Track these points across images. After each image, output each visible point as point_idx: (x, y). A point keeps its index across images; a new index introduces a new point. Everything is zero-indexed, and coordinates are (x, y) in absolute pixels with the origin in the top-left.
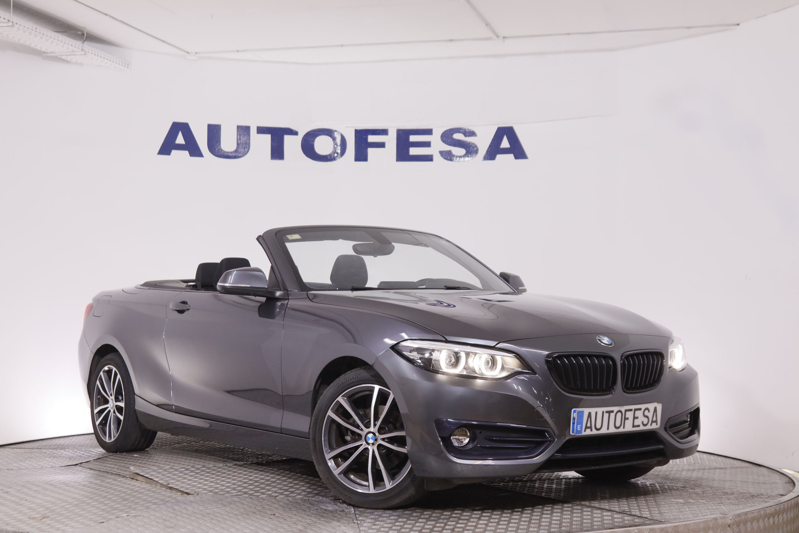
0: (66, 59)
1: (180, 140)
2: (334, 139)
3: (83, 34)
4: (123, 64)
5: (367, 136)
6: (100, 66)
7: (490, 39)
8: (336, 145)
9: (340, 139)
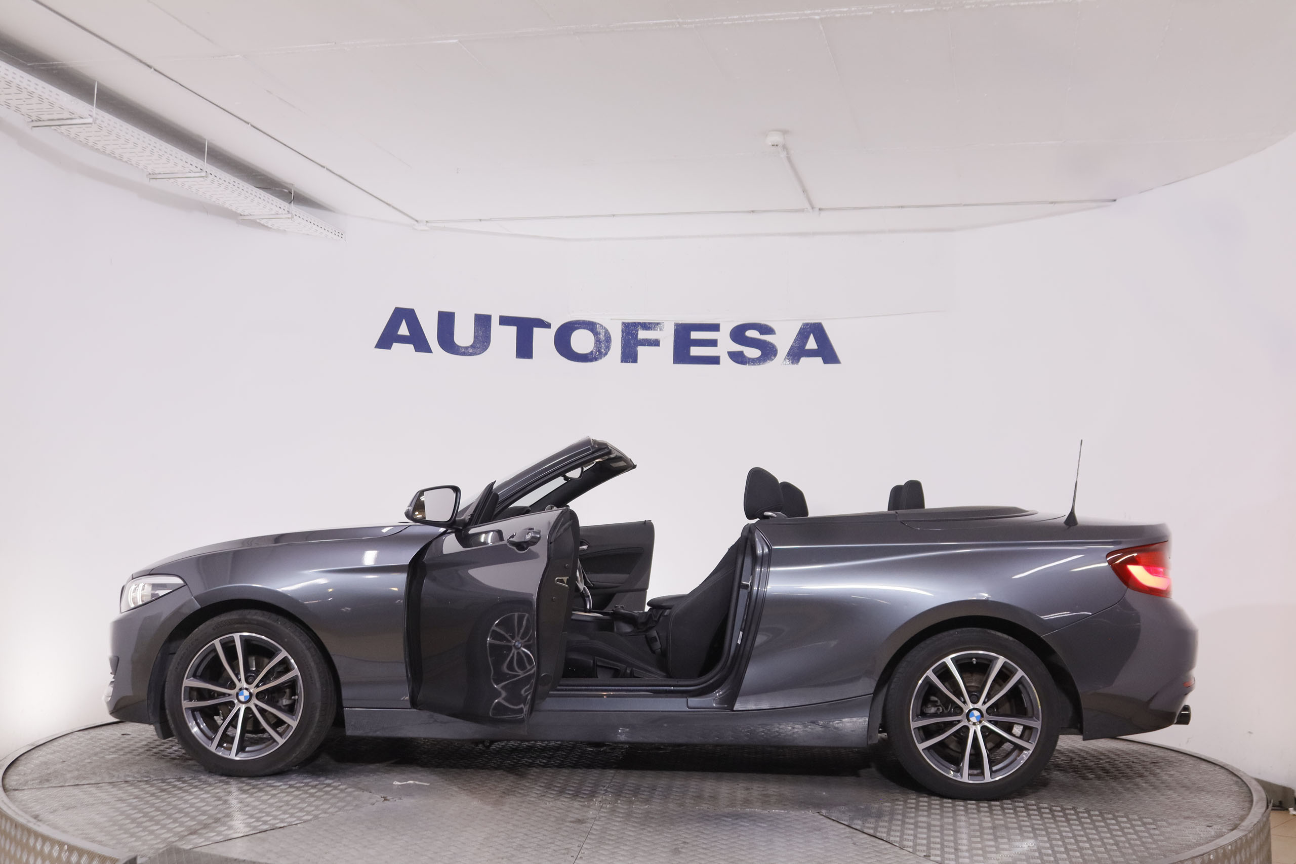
0: (266, 225)
1: (404, 330)
2: (596, 334)
3: (291, 193)
4: (337, 233)
5: (637, 331)
6: (308, 235)
7: (802, 211)
8: (598, 341)
9: (603, 334)
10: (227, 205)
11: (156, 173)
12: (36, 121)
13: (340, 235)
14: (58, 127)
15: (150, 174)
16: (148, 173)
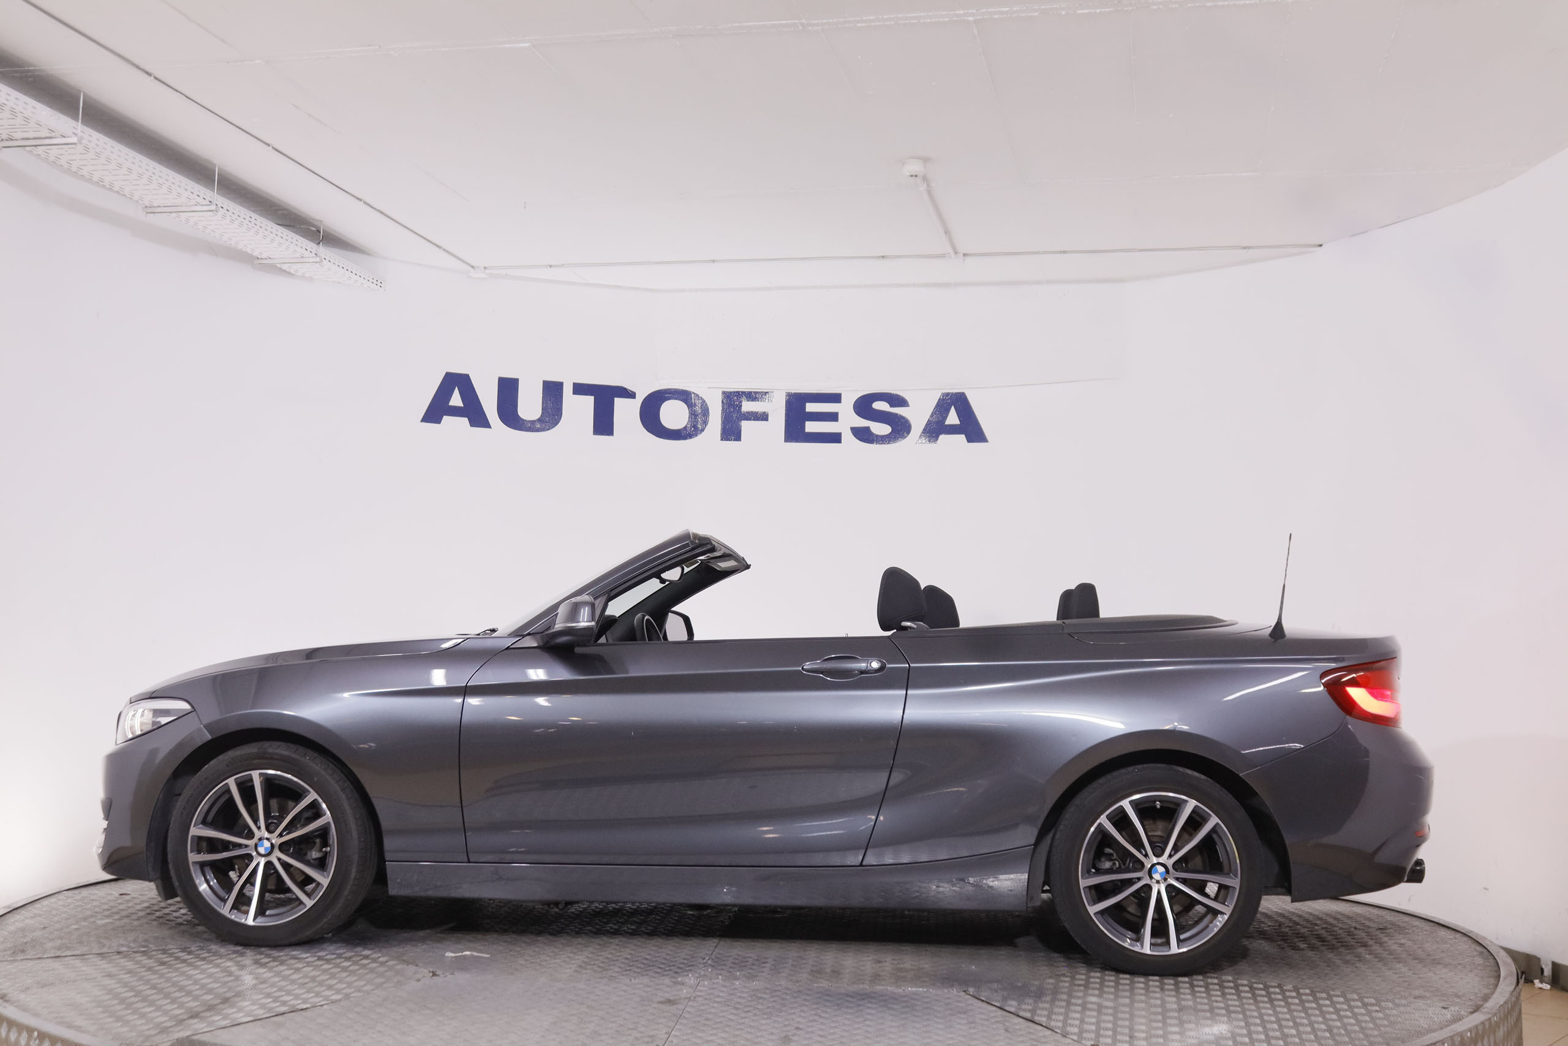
0: (288, 270)
1: (456, 400)
2: (690, 405)
3: (320, 232)
4: (375, 281)
5: (741, 402)
6: (340, 283)
7: (943, 256)
8: (693, 415)
9: (700, 405)
10: (240, 246)
11: (155, 205)
12: (7, 140)
13: (379, 283)
14: (33, 148)
15: (147, 207)
16: (144, 206)
